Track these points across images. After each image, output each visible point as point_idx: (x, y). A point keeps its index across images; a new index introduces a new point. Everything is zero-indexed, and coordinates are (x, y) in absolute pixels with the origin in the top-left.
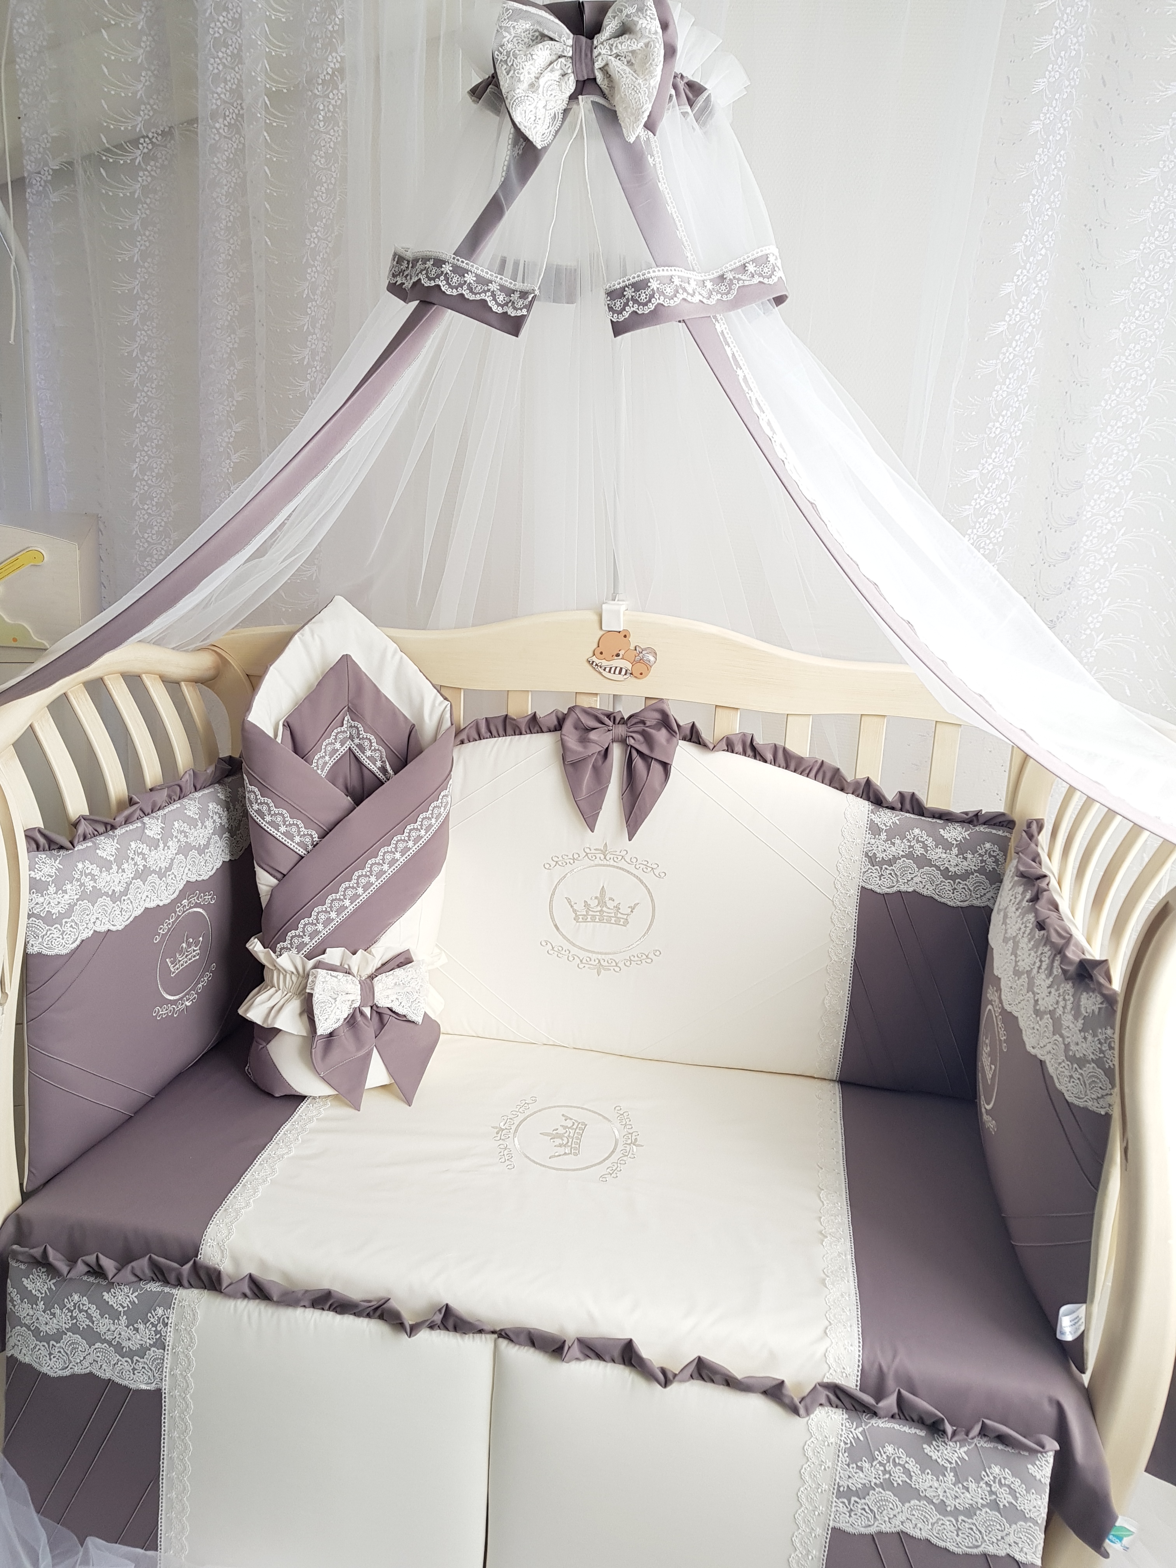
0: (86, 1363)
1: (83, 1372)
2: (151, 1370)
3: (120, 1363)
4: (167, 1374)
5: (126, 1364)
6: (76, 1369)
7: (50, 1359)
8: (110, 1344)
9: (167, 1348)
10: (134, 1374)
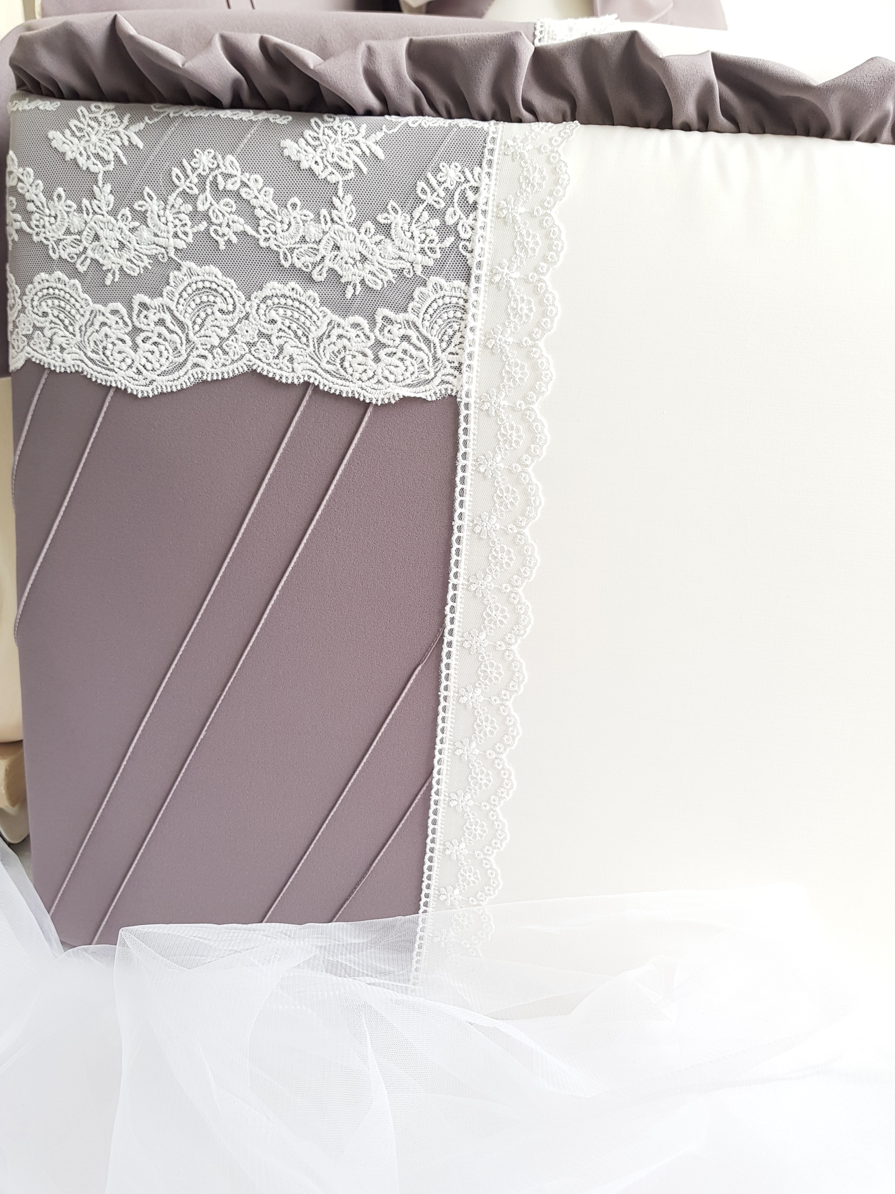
0: (237, 347)
1: (229, 371)
2: (427, 341)
3: (336, 332)
4: (476, 349)
5: (353, 333)
6: (208, 364)
7: (135, 347)
8: (307, 279)
9: (475, 272)
10: (377, 360)
